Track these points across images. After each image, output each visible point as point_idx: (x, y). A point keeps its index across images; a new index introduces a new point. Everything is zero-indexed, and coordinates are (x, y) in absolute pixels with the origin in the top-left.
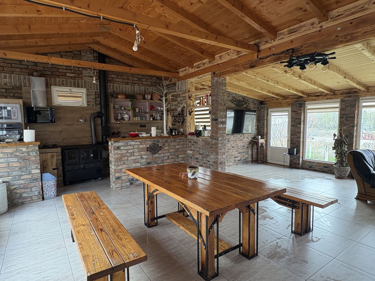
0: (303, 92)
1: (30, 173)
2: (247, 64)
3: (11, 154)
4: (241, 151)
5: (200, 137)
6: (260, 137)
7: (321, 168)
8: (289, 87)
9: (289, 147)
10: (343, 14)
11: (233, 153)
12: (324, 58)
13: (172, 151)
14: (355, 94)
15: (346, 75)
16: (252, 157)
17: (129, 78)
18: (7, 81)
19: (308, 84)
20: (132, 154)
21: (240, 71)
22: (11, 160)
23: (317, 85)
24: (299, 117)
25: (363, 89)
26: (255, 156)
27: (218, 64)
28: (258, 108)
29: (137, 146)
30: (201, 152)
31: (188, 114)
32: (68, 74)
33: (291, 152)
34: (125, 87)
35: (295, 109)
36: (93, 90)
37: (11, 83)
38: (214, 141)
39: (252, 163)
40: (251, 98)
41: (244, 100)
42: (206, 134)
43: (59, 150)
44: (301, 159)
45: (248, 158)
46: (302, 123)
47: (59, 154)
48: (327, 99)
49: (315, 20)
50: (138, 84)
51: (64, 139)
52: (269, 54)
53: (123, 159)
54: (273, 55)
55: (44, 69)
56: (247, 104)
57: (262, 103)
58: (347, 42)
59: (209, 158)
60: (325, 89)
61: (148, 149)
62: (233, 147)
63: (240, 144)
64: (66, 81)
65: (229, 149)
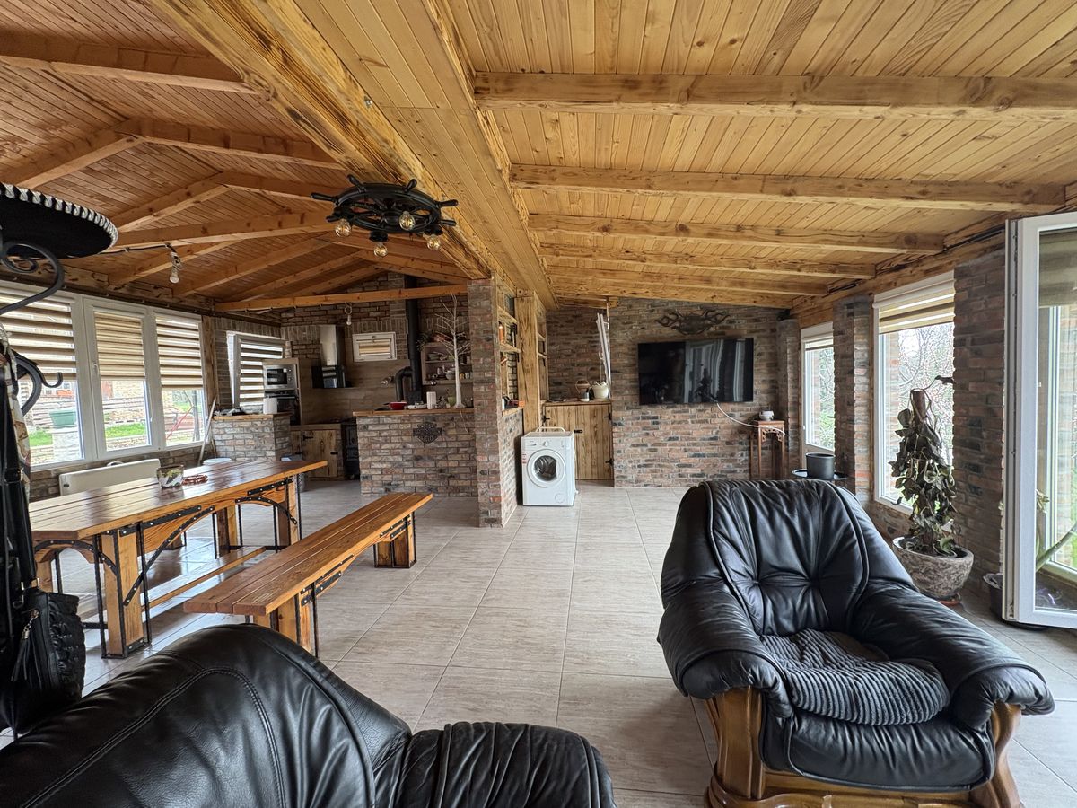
1: (265, 456)
3: (247, 429)
4: (704, 450)
6: (770, 415)
13: (465, 438)
22: (247, 436)
24: (849, 352)
29: (395, 426)
35: (839, 325)
36: (404, 333)
37: (310, 337)
43: (338, 426)
45: (734, 472)
46: (857, 372)
47: (338, 432)
53: (373, 446)
56: (724, 323)
57: (785, 314)
61: (415, 432)
62: (670, 439)
63: (700, 432)
64: (369, 324)
65: (660, 444)
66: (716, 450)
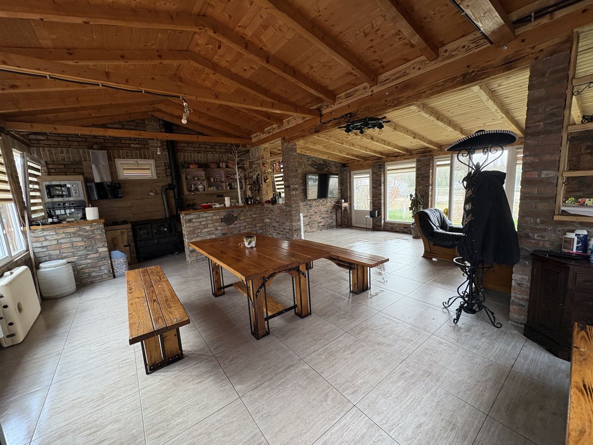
0: (381, 153)
1: (97, 252)
2: (312, 129)
3: (74, 233)
4: (325, 216)
5: (275, 205)
6: (343, 201)
7: (401, 229)
8: (366, 149)
9: (372, 210)
10: (388, 79)
11: (316, 219)
12: (377, 122)
13: (248, 220)
14: (430, 153)
15: (415, 135)
16: (337, 222)
17: (201, 146)
18: (64, 156)
19: (382, 145)
20: (206, 226)
21: (306, 136)
22: (74, 239)
23: (392, 146)
24: (380, 179)
25: (435, 148)
26: (339, 221)
27: (287, 129)
28: (341, 171)
29: (210, 218)
30: (278, 220)
31: (263, 182)
32: (132, 145)
33: (372, 214)
34: (198, 156)
35: (376, 171)
36: (162, 161)
37: (70, 158)
38: (288, 209)
39: (337, 227)
40: (332, 161)
41: (325, 163)
42: (281, 201)
43: (129, 226)
44: (383, 221)
45: (332, 223)
46: (382, 185)
47: (129, 230)
48: (405, 159)
49: (366, 84)
50: (212, 152)
51: (134, 214)
52: (330, 119)
53: (196, 231)
54: (334, 119)
55: (105, 141)
56: (329, 167)
57: (344, 165)
58: (395, 106)
59: (284, 225)
60: (401, 150)
61: (222, 220)
62: (315, 213)
63: (323, 209)
64: (131, 152)
65: (313, 215)
66: (327, 216)
